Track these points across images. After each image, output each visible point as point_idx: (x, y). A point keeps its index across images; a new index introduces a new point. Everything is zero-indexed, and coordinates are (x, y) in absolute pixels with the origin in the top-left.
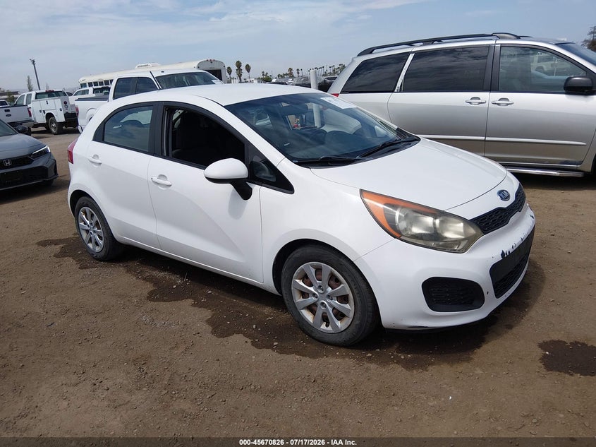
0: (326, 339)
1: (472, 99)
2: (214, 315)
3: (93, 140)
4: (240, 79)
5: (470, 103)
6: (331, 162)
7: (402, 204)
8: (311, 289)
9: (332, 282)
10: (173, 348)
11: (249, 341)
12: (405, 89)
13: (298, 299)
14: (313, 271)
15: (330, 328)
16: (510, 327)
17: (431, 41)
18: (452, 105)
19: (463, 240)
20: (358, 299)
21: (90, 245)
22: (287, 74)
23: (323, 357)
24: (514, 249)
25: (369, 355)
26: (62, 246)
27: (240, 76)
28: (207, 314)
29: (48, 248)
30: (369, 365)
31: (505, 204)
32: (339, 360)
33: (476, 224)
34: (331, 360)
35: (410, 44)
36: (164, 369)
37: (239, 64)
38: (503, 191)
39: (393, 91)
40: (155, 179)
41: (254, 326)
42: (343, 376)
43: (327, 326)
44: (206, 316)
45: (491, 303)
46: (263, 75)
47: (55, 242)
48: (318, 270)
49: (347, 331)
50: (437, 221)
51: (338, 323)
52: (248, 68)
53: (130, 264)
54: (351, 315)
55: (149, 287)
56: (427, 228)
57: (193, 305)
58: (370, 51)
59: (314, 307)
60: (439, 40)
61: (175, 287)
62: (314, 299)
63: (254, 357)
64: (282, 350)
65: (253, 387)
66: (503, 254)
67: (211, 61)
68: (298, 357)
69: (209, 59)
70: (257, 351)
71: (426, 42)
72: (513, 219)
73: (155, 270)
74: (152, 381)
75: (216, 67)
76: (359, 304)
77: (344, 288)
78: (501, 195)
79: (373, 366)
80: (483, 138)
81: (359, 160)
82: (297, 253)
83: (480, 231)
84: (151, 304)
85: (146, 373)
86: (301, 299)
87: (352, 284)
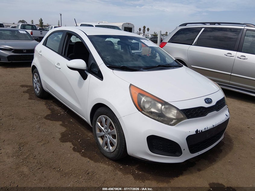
0: (105, 154)
1: (228, 53)
2: (66, 131)
3: (43, 45)
4: (144, 34)
5: (227, 55)
6: (126, 69)
7: (147, 95)
8: (103, 128)
9: (111, 127)
10: (39, 142)
11: (73, 146)
12: (197, 44)
13: (98, 132)
14: (104, 120)
15: (107, 149)
16: (199, 170)
17: (214, 24)
18: (217, 55)
19: (174, 119)
20: (119, 138)
21: (36, 90)
22: (165, 34)
23: (99, 163)
24: (206, 130)
25: (122, 167)
26: (29, 88)
27: (144, 32)
28: (63, 129)
29: (23, 88)
30: (118, 172)
31: (207, 106)
32: (106, 166)
33: (184, 113)
34: (102, 165)
35: (204, 23)
36: (29, 151)
37: (144, 27)
38: (208, 99)
39: (191, 45)
40: (56, 64)
41: (79, 141)
42: (103, 174)
43: (107, 148)
44: (62, 131)
45: (186, 156)
46: (154, 33)
47: (27, 86)
48: (106, 120)
49: (114, 152)
50: (163, 107)
51: (111, 148)
52: (148, 30)
53: (49, 101)
54: (116, 145)
55: (49, 112)
56: (158, 110)
57: (61, 125)
58: (185, 24)
59: (103, 138)
60: (219, 24)
61: (59, 115)
62: (103, 133)
63: (69, 155)
64: (84, 155)
65: (59, 169)
66: (197, 131)
67: (129, 24)
68: (88, 160)
69: (128, 23)
70: (73, 152)
71: (211, 24)
72: (209, 114)
73: (56, 106)
74: (20, 155)
75: (130, 26)
76: (119, 141)
77: (115, 131)
78: (206, 100)
79: (120, 173)
80: (230, 74)
81: (140, 70)
82: (99, 110)
83: (185, 116)
84: (44, 120)
85: (21, 150)
86: (99, 132)
87: (117, 130)
